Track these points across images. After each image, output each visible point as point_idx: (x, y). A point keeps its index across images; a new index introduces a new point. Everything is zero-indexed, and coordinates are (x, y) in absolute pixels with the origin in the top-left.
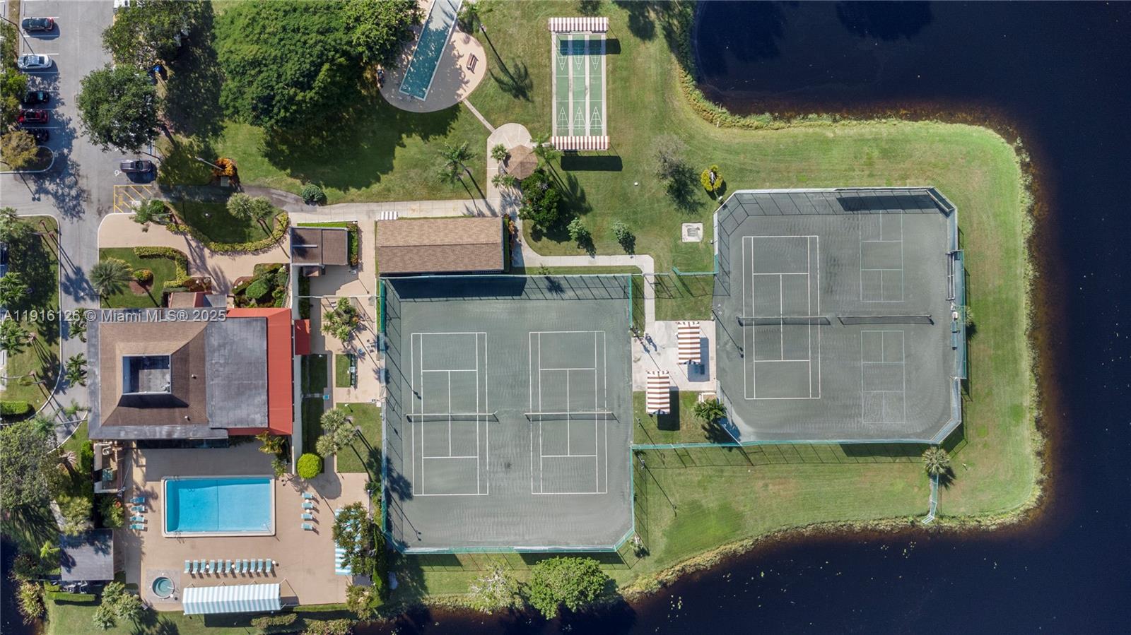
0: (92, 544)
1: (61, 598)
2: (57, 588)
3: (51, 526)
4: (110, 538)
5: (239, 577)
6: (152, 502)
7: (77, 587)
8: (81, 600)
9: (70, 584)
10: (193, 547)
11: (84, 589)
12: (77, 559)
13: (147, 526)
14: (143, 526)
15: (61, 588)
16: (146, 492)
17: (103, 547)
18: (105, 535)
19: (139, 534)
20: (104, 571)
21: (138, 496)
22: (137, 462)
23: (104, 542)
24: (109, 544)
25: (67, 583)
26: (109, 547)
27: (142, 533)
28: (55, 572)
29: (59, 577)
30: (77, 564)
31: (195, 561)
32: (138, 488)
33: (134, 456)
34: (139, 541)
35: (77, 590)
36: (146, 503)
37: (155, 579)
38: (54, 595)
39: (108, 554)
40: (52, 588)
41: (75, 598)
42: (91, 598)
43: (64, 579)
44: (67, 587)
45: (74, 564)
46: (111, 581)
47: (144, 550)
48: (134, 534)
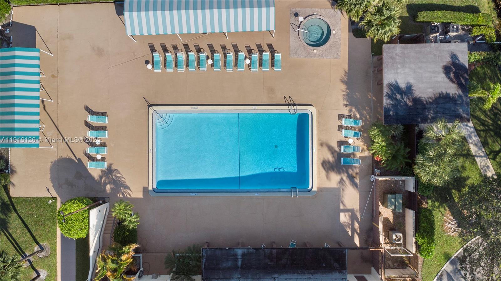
0: (417, 101)
1: (470, 16)
2: (476, 32)
3: (483, 123)
4: (387, 110)
5: (204, 45)
6: (330, 157)
7: (445, 32)
8: (440, 13)
9: (456, 37)
10: (271, 90)
11: (434, 29)
12: (442, 77)
13: (338, 123)
14: (344, 122)
15: (470, 31)
16: (339, 172)
17: (399, 96)
18: (397, 114)
19: (350, 111)
20: (398, 59)
21: (351, 167)
22: (353, 217)
23: (397, 104)
24: (389, 101)
25: (461, 39)
26: (389, 97)
27: (345, 112)
28: (477, 56)
29: (471, 49)
30: (441, 70)
31: (266, 69)
32: (351, 178)
33: (356, 225)
34: (351, 101)
35: (446, 27)
36: (339, 156)
37: (328, 44)
38: (480, 21)
39: (390, 86)
40: (483, 31)
41: (448, 16)
42: (423, 17)
43: (465, 46)
44: (461, 32)
45: (447, 70)
46: (388, 43)
47: (343, 87)
48: (358, 110)
